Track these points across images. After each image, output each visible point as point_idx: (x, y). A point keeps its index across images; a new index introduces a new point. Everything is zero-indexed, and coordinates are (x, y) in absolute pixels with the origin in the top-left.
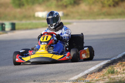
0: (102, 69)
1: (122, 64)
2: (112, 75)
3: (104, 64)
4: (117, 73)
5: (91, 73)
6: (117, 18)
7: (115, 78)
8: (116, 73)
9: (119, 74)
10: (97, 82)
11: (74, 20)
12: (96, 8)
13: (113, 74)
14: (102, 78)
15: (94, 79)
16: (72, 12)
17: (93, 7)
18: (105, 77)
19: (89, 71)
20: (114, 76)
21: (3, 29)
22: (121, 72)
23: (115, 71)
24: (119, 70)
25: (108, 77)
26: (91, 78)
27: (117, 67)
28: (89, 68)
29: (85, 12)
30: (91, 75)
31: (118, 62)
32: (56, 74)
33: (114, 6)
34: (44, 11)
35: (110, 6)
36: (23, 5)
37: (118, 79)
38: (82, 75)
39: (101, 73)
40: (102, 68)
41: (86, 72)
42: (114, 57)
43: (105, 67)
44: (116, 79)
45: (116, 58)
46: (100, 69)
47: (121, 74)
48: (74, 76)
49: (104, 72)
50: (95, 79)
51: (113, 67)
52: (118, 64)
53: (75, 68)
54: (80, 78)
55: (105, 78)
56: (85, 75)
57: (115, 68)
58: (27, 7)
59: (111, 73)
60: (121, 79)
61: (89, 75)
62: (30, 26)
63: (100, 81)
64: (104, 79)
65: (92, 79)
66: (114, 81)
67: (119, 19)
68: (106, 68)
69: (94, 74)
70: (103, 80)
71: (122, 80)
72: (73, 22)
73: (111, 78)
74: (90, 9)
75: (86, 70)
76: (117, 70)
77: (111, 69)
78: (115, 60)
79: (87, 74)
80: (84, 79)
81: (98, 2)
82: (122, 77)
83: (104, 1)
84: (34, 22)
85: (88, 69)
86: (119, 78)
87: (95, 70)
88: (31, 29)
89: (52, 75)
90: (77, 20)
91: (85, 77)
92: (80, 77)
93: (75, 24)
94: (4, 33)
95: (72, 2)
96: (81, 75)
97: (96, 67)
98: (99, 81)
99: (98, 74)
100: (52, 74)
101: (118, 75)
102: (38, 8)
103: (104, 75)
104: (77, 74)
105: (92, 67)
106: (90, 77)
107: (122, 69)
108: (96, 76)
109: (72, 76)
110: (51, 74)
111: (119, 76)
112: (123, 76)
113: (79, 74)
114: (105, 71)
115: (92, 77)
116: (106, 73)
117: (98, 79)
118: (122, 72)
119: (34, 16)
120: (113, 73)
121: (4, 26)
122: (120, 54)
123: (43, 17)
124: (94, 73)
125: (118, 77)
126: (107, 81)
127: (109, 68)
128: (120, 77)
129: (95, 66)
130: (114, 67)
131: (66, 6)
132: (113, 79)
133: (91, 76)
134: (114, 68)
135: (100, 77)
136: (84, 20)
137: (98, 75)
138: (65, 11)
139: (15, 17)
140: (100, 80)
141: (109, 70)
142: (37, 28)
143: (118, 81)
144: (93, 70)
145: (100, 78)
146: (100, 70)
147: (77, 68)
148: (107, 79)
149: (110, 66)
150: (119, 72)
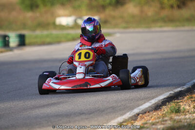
0: (161, 106)
1: (192, 98)
2: (177, 116)
3: (164, 99)
4: (185, 112)
5: (144, 112)
6: (183, 26)
7: (180, 119)
8: (183, 112)
9: (187, 113)
10: (154, 126)
11: (116, 30)
12: (150, 11)
13: (178, 114)
14: (160, 120)
15: (148, 122)
16: (114, 17)
17: (146, 8)
18: (166, 118)
19: (140, 109)
20: (180, 117)
21: (6, 44)
23: (182, 108)
24: (187, 107)
25: (171, 118)
26: (143, 120)
27: (185, 103)
28: (141, 105)
29: (133, 16)
30: (144, 115)
31: (186, 96)
32: (90, 114)
33: (179, 7)
34: (70, 16)
35: (172, 7)
36: (37, 6)
37: (187, 122)
38: (130, 116)
39: (160, 113)
40: (161, 104)
41: (136, 111)
43: (165, 102)
44: (183, 121)
45: (182, 89)
47: (190, 113)
48: (117, 117)
49: (164, 111)
50: (150, 121)
51: (178, 102)
52: (186, 98)
53: (119, 104)
54: (126, 120)
55: (166, 121)
56: (135, 116)
57: (181, 104)
58: (42, 9)
59: (174, 112)
60: (190, 122)
61: (141, 115)
62: (48, 40)
63: (158, 124)
64: (164, 121)
65: (145, 122)
66: (181, 124)
67: (186, 28)
68: (167, 104)
69: (148, 114)
70: (163, 123)
71: (192, 123)
72: (115, 33)
73: (175, 120)
74: (142, 11)
75: (135, 108)
76: (184, 108)
77: (174, 105)
78: (181, 91)
79: (138, 114)
80: (133, 121)
82: (192, 118)
84: (55, 32)
85: (138, 106)
86: (188, 120)
87: (149, 107)
88: (50, 44)
89: (83, 116)
90: (122, 30)
91: (134, 118)
92: (127, 118)
93: (118, 35)
94: (7, 51)
95: (114, 1)
96: (128, 115)
98: (156, 125)
99: (155, 113)
101: (185, 115)
102: (61, 11)
103: (164, 116)
104: (122, 115)
105: (145, 103)
106: (142, 118)
107: (192, 106)
108: (152, 117)
109: (114, 118)
110: (81, 113)
111: (187, 116)
112: (193, 116)
113: (125, 113)
114: (166, 109)
115: (146, 118)
116: (167, 112)
117: (154, 121)
118: (192, 110)
119: (54, 23)
120: (178, 112)
121: (7, 39)
122: (189, 82)
123: (68, 24)
124: (149, 112)
125: (186, 119)
126: (169, 125)
127: (172, 105)
128: (189, 118)
129: (150, 102)
130: (180, 102)
131: (104, 7)
132: (178, 122)
133: (144, 117)
134: (179, 104)
135: (159, 118)
136: (131, 30)
137: (155, 115)
138: (103, 16)
139: (24, 26)
140: (158, 122)
141: (171, 107)
142: (59, 42)
143: (186, 124)
144: (147, 108)
145: (157, 121)
146: (157, 107)
147: (122, 104)
148: (169, 122)
149: (173, 101)
150: (187, 110)
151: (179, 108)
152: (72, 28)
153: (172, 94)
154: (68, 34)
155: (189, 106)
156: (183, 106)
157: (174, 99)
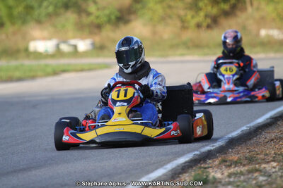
0: (180, 173)
1: (226, 161)
3: (186, 162)
4: (216, 183)
8: (213, 183)
9: (219, 185)
12: (167, 32)
17: (160, 28)
19: (150, 178)
22: (223, 181)
24: (218, 175)
27: (215, 169)
28: (152, 172)
31: (217, 157)
34: (50, 39)
35: (198, 26)
36: (2, 25)
40: (180, 170)
42: (206, 146)
45: (212, 148)
46: (175, 174)
47: (223, 185)
49: (185, 180)
51: (206, 168)
52: (217, 161)
57: (210, 170)
58: (9, 28)
62: (17, 74)
68: (190, 170)
74: (154, 33)
75: (143, 176)
77: (200, 172)
78: (209, 152)
81: (170, 17)
83: (186, 15)
85: (148, 173)
87: (163, 175)
95: (113, 17)
97: (166, 169)
100: (66, 185)
102: (36, 32)
105: (157, 169)
107: (226, 174)
114: (187, 178)
118: (227, 180)
119: (27, 50)
120: (205, 183)
123: (46, 51)
127: (197, 171)
129: (165, 167)
130: (209, 168)
131: (99, 27)
134: (208, 170)
138: (97, 39)
141: (195, 175)
144: (160, 177)
149: (199, 165)
150: (219, 180)
151: (207, 176)
152: (53, 56)
153: (197, 155)
154: (47, 65)
155: (223, 174)
156: (213, 174)
157: (199, 163)
